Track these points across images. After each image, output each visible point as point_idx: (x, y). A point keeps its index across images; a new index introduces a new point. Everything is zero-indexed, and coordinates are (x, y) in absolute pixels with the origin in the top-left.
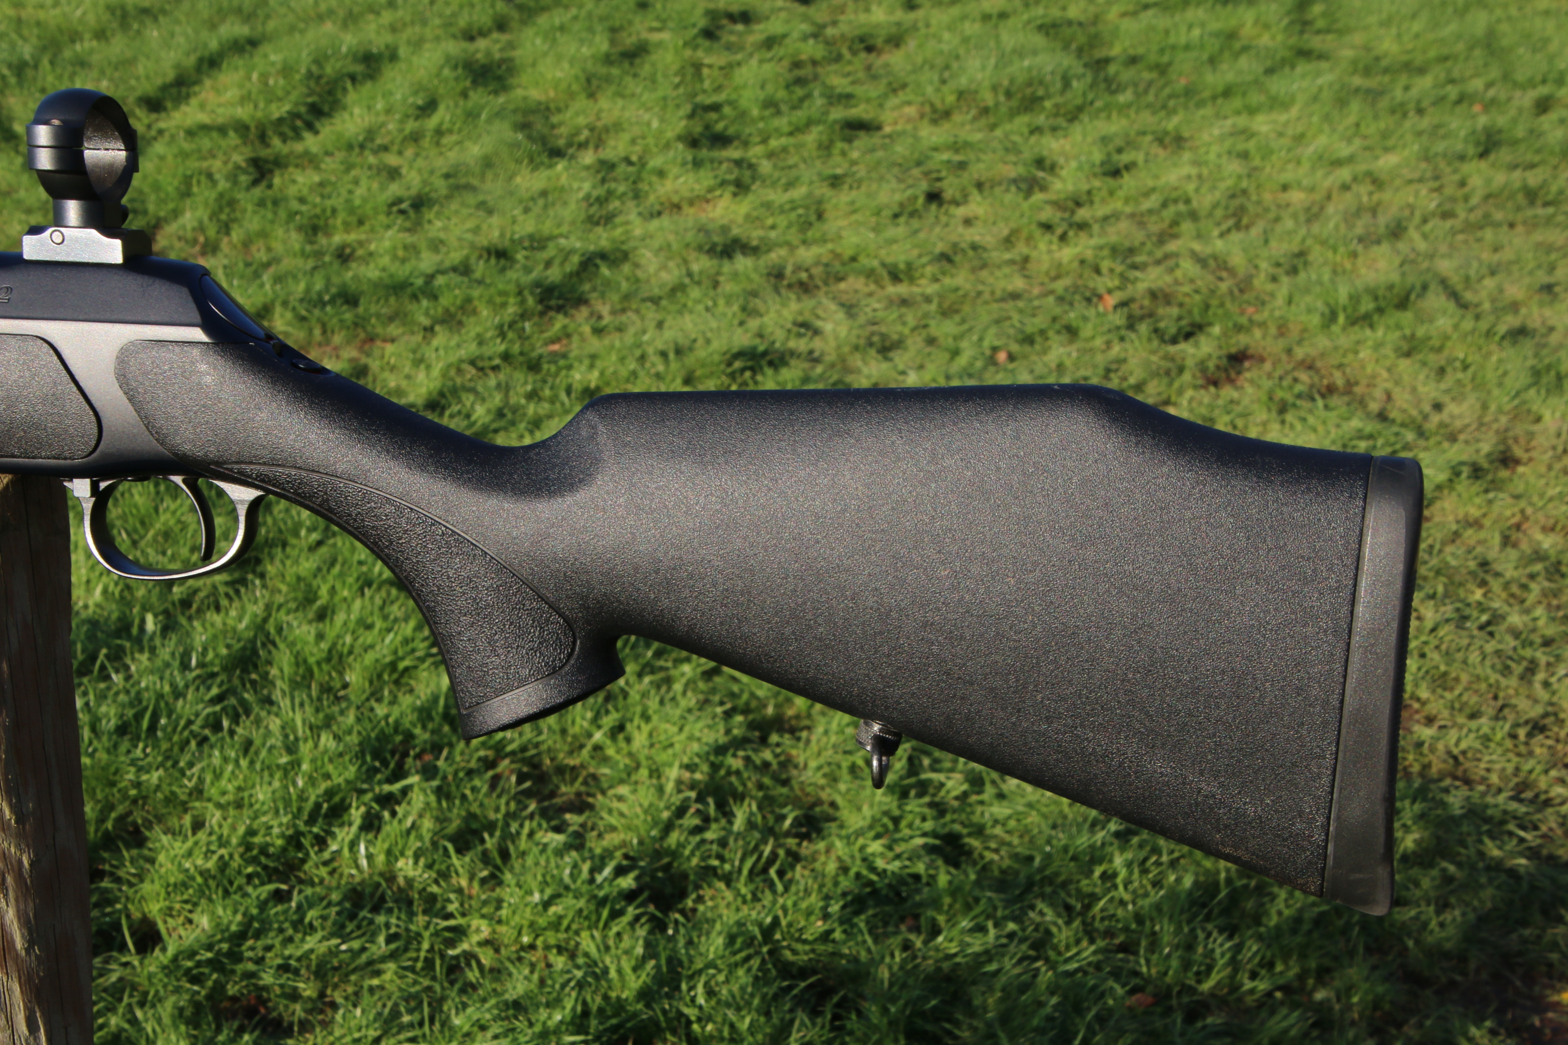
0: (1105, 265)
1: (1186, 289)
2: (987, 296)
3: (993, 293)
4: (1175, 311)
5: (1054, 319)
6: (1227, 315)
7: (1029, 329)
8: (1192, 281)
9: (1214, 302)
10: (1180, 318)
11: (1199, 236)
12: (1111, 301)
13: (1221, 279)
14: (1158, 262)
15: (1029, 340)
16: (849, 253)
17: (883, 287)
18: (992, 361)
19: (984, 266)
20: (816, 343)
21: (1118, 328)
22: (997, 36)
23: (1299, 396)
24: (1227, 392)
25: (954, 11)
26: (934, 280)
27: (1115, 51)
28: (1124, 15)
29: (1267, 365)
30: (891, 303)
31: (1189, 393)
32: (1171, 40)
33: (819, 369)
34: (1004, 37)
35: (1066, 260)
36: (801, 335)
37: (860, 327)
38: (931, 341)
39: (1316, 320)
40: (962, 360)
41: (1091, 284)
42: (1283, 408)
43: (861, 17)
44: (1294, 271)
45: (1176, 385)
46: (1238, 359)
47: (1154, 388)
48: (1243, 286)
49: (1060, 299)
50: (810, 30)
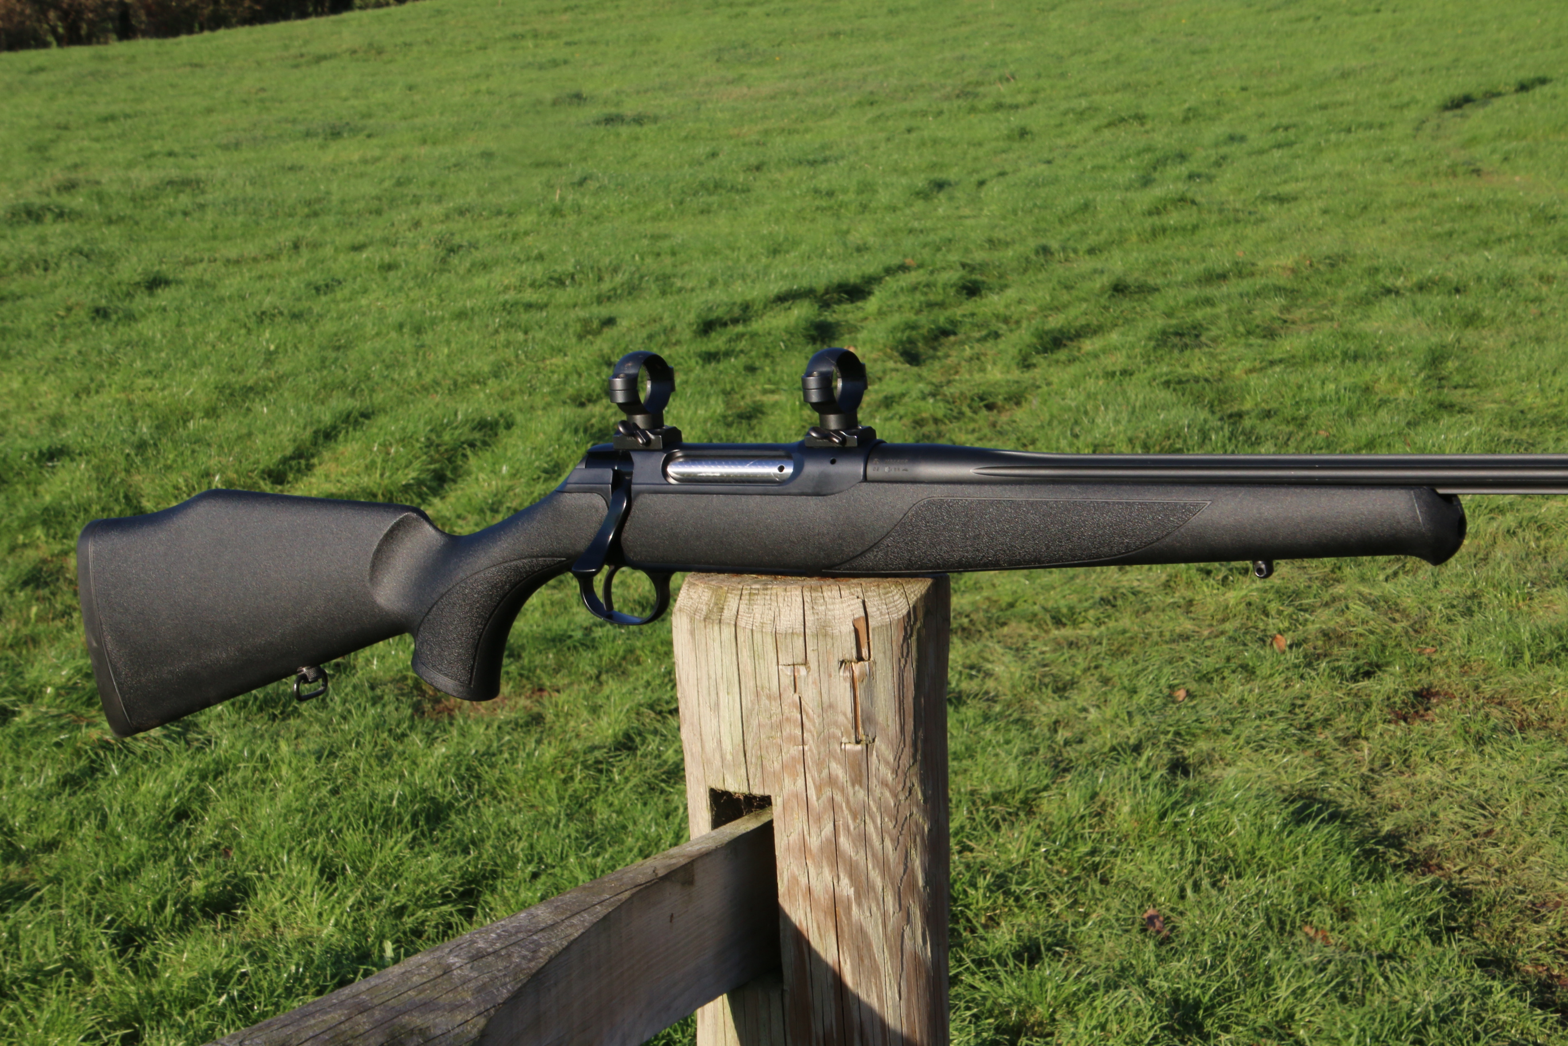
0: (1273, 607)
1: (1360, 630)
2: (1155, 637)
3: (1161, 634)
4: (1351, 651)
5: (1228, 659)
6: (1405, 655)
7: (1204, 669)
8: (1364, 622)
9: (1391, 643)
10: (1356, 658)
11: (1363, 579)
12: (1284, 641)
13: (1394, 620)
14: (1327, 605)
15: (1206, 678)
16: (1006, 599)
17: (1047, 632)
18: (1171, 698)
19: (1148, 609)
20: (990, 684)
21: (1297, 666)
22: (1124, 393)
23: (1495, 729)
24: (1419, 726)
25: (1074, 369)
26: (1099, 623)
27: (1248, 405)
28: (1251, 371)
29: (1457, 702)
30: (1058, 646)
31: (1380, 727)
32: (1306, 394)
33: (998, 708)
34: (1131, 393)
35: (1232, 602)
36: (971, 677)
37: (1031, 669)
38: (1106, 681)
39: (1500, 658)
40: (1141, 699)
41: (1261, 626)
42: (1480, 741)
43: (977, 377)
44: (1469, 612)
45: (1365, 719)
46: (1424, 696)
47: (1343, 723)
48: (1418, 627)
49: (1233, 639)
50: (928, 389)
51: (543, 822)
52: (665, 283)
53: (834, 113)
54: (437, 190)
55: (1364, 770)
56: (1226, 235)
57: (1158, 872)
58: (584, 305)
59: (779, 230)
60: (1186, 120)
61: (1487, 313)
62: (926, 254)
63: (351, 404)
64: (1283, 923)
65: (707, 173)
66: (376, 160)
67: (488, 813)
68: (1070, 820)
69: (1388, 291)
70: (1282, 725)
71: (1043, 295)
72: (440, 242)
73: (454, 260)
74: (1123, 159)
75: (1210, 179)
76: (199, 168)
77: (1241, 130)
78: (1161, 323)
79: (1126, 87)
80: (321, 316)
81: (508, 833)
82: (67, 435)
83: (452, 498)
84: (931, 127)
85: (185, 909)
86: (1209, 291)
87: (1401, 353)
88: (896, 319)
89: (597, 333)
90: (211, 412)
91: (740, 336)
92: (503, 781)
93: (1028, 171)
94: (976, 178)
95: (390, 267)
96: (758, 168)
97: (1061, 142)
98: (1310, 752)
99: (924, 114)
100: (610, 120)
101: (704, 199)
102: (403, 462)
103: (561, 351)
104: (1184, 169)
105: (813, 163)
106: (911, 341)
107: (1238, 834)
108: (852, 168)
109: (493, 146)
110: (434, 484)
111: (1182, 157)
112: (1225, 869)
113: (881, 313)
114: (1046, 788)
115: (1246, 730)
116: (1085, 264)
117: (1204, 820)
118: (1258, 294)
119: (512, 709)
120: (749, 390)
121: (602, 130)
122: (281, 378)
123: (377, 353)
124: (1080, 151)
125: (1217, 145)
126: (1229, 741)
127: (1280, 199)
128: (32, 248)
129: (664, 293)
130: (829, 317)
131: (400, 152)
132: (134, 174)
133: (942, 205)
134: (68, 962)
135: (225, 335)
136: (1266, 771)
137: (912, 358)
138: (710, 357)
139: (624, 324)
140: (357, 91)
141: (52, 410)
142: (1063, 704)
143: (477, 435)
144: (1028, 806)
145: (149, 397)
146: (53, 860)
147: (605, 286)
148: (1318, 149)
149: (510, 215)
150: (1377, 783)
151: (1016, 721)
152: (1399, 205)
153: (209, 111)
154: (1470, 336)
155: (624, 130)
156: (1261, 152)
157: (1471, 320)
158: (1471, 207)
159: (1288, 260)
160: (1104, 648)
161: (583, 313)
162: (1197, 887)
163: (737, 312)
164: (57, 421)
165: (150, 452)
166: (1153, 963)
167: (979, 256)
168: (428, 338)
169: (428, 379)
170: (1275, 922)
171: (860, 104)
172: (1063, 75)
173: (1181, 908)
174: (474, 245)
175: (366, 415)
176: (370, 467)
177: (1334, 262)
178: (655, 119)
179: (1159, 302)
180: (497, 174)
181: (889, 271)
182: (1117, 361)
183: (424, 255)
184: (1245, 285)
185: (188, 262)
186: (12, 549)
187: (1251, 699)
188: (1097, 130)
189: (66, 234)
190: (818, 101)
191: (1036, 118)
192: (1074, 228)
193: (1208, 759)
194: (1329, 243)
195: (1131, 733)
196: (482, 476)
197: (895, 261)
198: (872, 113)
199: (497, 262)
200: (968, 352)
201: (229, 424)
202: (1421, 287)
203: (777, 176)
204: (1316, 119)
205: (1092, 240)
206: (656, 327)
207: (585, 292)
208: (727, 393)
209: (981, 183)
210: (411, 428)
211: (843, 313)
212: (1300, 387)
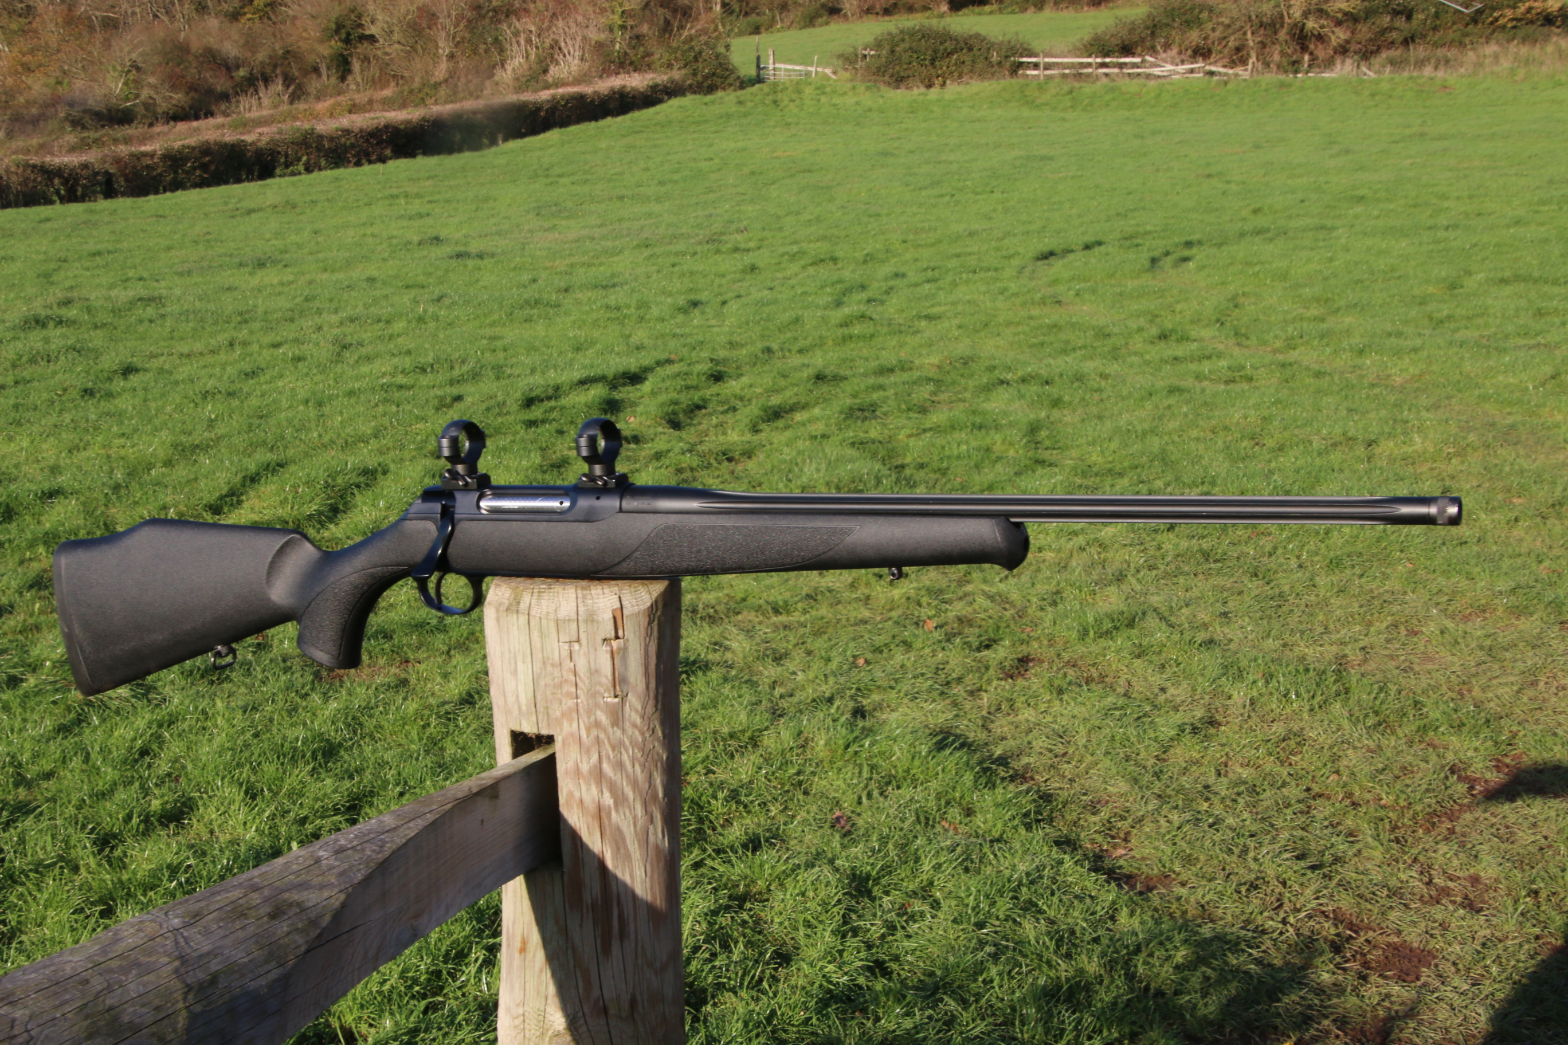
0: (924, 600)
1: (982, 616)
2: (844, 622)
3: (848, 620)
4: (977, 631)
5: (894, 637)
6: (1012, 633)
7: (877, 644)
8: (986, 611)
9: (1003, 625)
10: (980, 636)
11: (985, 581)
12: (932, 624)
13: (1005, 609)
14: (961, 599)
15: (878, 650)
16: (740, 596)
17: (768, 618)
18: (854, 665)
19: (839, 602)
20: (728, 655)
21: (940, 642)
22: (823, 450)
23: (1070, 683)
24: (1020, 682)
25: (789, 434)
26: (805, 612)
27: (908, 460)
28: (910, 436)
29: (1046, 665)
30: (776, 628)
31: (995, 683)
32: (947, 453)
33: (733, 673)
34: (828, 450)
35: (896, 597)
36: (715, 651)
37: (758, 644)
38: (809, 653)
39: (1074, 635)
40: (833, 665)
41: (916, 613)
42: (1060, 691)
43: (721, 438)
44: (1054, 603)
45: (985, 678)
46: (1024, 661)
47: (970, 680)
48: (1021, 614)
49: (897, 623)
50: (686, 447)
51: (408, 756)
52: (499, 371)
53: (621, 252)
54: (334, 305)
55: (984, 713)
56: (893, 342)
57: (843, 786)
58: (441, 386)
59: (581, 334)
60: (865, 262)
61: (1067, 398)
62: (685, 351)
63: (270, 457)
64: (927, 819)
65: (529, 294)
66: (291, 283)
67: (368, 750)
68: (783, 750)
69: (1002, 382)
70: (929, 683)
71: (767, 380)
72: (336, 341)
73: (347, 354)
74: (822, 287)
75: (882, 302)
76: (161, 288)
77: (902, 270)
78: (849, 401)
79: (824, 238)
80: (249, 394)
81: (382, 764)
82: (63, 480)
83: (343, 524)
84: (689, 263)
85: (146, 820)
86: (881, 380)
87: (1011, 425)
88: (663, 398)
89: (449, 406)
90: (168, 463)
91: (552, 409)
92: (379, 727)
93: (756, 295)
94: (720, 299)
95: (299, 359)
96: (566, 290)
97: (779, 275)
98: (948, 701)
99: (684, 254)
100: (459, 255)
101: (528, 311)
102: (308, 498)
103: (423, 419)
104: (864, 296)
105: (605, 287)
106: (674, 413)
107: (898, 759)
108: (633, 291)
109: (375, 274)
110: (330, 514)
111: (863, 287)
112: (888, 783)
113: (653, 394)
114: (766, 729)
115: (905, 686)
116: (797, 360)
117: (875, 749)
118: (915, 383)
119: (386, 675)
120: (559, 447)
121: (454, 263)
122: (219, 439)
123: (290, 421)
124: (792, 282)
125: (886, 279)
126: (893, 694)
127: (929, 318)
128: (39, 345)
129: (498, 378)
130: (617, 395)
131: (308, 277)
132: (113, 293)
133: (696, 318)
134: (61, 858)
135: (179, 408)
136: (918, 714)
137: (675, 424)
138: (531, 424)
139: (469, 399)
140: (277, 235)
141: (52, 462)
142: (779, 669)
143: (362, 479)
144: (754, 742)
145: (123, 452)
146: (51, 784)
147: (456, 373)
148: (954, 284)
149: (388, 322)
150: (992, 722)
151: (746, 682)
152: (1009, 324)
153: (169, 248)
154: (1056, 414)
155: (470, 263)
156: (916, 285)
157: (1056, 403)
158: (1055, 326)
159: (935, 360)
160: (808, 630)
161: (440, 393)
162: (869, 796)
163: (550, 391)
164: (55, 470)
165: (123, 492)
166: (838, 849)
167: (722, 354)
168: (327, 409)
169: (326, 439)
170: (922, 819)
171: (638, 246)
172: (780, 229)
173: (858, 810)
174: (361, 344)
175: (281, 465)
176: (283, 503)
177: (966, 361)
178: (493, 255)
179: (848, 387)
180: (378, 293)
181: (659, 363)
182: (819, 428)
183: (324, 351)
184: (906, 376)
185: (153, 356)
186: (22, 562)
187: (908, 664)
188: (804, 267)
189: (64, 336)
190: (609, 244)
191: (762, 257)
192: (789, 335)
193: (879, 707)
194: (962, 348)
195: (827, 689)
196: (365, 508)
197: (663, 356)
198: (647, 253)
199: (377, 356)
200: (714, 421)
201: (181, 472)
202: (1023, 380)
203: (580, 296)
204: (953, 263)
205: (801, 343)
206: (492, 402)
207: (441, 377)
208: (542, 449)
209: (724, 303)
210: (314, 473)
211: (626, 393)
212: (943, 447)
